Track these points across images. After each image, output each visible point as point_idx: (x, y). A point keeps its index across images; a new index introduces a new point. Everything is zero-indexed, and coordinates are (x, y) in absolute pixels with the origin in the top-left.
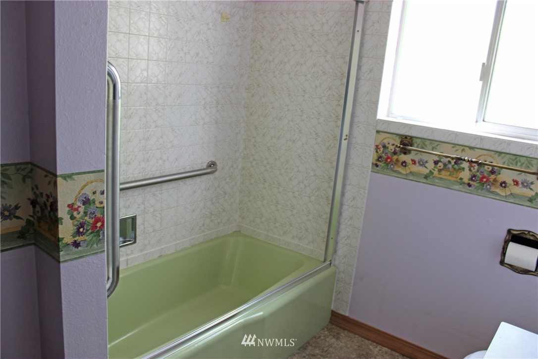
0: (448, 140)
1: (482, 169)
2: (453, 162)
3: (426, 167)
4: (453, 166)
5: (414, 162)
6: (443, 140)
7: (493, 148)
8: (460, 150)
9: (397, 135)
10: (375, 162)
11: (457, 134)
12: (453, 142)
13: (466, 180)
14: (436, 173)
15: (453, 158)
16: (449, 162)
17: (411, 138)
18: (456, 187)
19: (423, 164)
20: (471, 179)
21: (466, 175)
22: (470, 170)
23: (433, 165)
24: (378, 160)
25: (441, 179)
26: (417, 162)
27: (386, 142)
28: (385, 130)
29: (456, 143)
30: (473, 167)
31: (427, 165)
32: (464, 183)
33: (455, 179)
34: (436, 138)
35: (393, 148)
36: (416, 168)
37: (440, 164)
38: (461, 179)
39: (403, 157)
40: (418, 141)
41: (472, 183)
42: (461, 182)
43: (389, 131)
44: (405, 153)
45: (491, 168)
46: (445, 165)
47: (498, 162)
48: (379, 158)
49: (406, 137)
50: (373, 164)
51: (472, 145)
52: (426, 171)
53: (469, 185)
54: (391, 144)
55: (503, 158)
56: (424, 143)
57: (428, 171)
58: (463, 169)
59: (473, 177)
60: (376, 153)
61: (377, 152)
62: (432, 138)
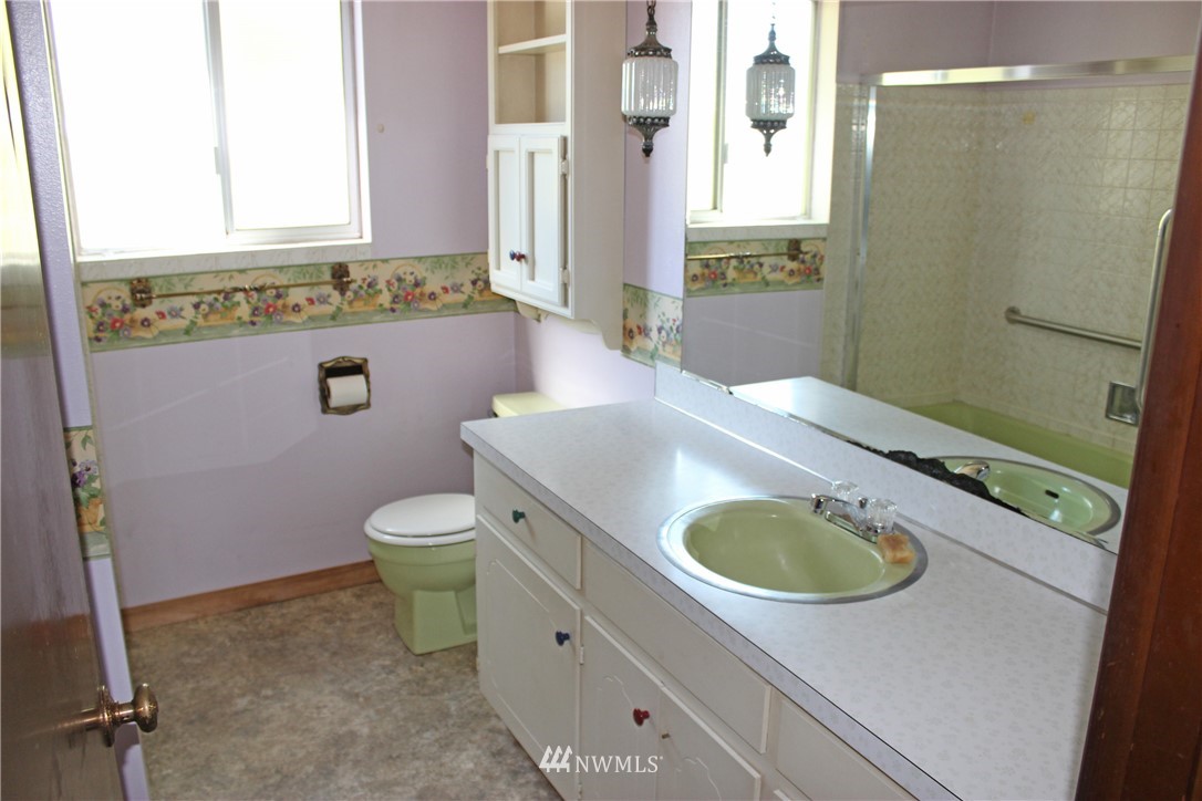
0: (206, 269)
1: (264, 296)
2: (221, 298)
3: (183, 318)
4: (222, 304)
5: (162, 315)
6: (197, 269)
7: (271, 264)
8: (227, 279)
9: (121, 280)
10: (93, 335)
11: (217, 257)
12: (214, 269)
13: (246, 318)
14: (200, 321)
15: (219, 292)
16: (216, 299)
17: (147, 279)
18: (236, 332)
19: (176, 313)
20: (253, 314)
21: (244, 311)
22: (248, 302)
23: (193, 311)
24: (98, 330)
25: (210, 327)
26: (166, 313)
27: (104, 296)
28: (99, 278)
29: (219, 269)
30: (251, 296)
31: (183, 313)
32: (245, 323)
33: (230, 321)
34: (187, 271)
35: (119, 303)
36: (168, 324)
37: (203, 306)
38: (239, 318)
39: (141, 313)
40: (160, 281)
41: (255, 319)
42: (241, 323)
43: (104, 277)
44: (144, 306)
45: (274, 291)
46: (211, 305)
47: (282, 280)
48: (100, 326)
49: (139, 280)
50: (90, 339)
51: (242, 266)
52: (186, 323)
53: (253, 323)
54: (113, 298)
55: (286, 273)
56: (169, 283)
57: (187, 322)
58: (239, 303)
59: (255, 311)
60: (90, 321)
61: (92, 317)
62: (181, 271)
